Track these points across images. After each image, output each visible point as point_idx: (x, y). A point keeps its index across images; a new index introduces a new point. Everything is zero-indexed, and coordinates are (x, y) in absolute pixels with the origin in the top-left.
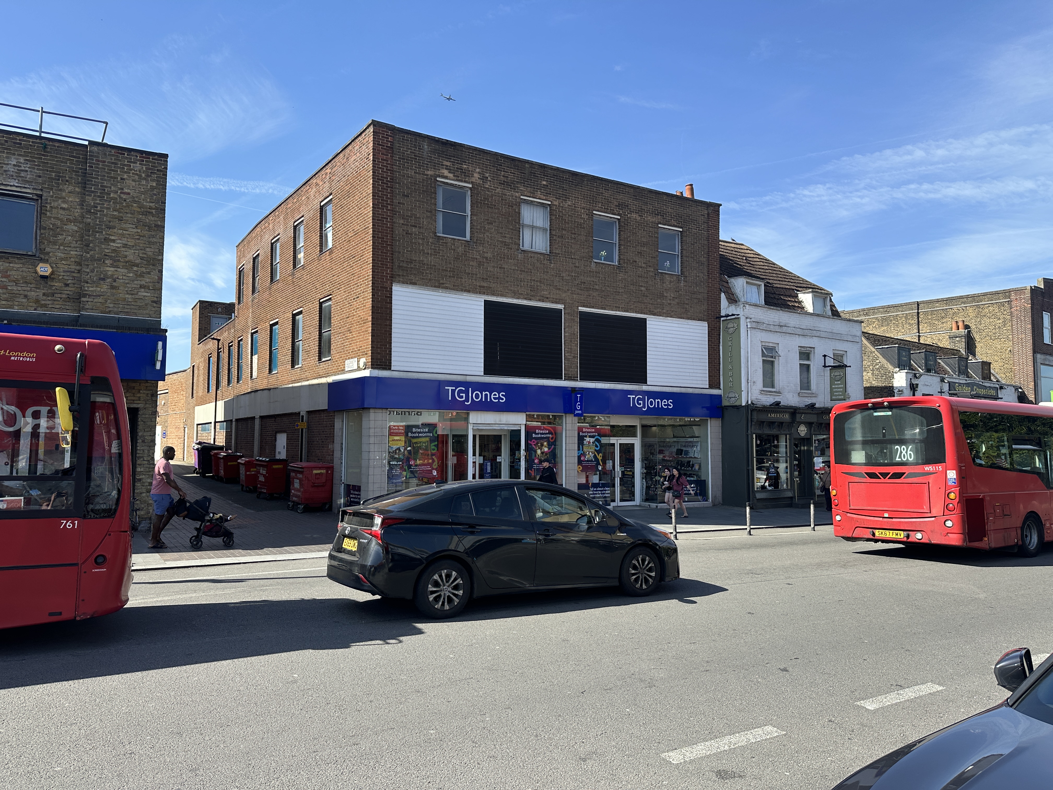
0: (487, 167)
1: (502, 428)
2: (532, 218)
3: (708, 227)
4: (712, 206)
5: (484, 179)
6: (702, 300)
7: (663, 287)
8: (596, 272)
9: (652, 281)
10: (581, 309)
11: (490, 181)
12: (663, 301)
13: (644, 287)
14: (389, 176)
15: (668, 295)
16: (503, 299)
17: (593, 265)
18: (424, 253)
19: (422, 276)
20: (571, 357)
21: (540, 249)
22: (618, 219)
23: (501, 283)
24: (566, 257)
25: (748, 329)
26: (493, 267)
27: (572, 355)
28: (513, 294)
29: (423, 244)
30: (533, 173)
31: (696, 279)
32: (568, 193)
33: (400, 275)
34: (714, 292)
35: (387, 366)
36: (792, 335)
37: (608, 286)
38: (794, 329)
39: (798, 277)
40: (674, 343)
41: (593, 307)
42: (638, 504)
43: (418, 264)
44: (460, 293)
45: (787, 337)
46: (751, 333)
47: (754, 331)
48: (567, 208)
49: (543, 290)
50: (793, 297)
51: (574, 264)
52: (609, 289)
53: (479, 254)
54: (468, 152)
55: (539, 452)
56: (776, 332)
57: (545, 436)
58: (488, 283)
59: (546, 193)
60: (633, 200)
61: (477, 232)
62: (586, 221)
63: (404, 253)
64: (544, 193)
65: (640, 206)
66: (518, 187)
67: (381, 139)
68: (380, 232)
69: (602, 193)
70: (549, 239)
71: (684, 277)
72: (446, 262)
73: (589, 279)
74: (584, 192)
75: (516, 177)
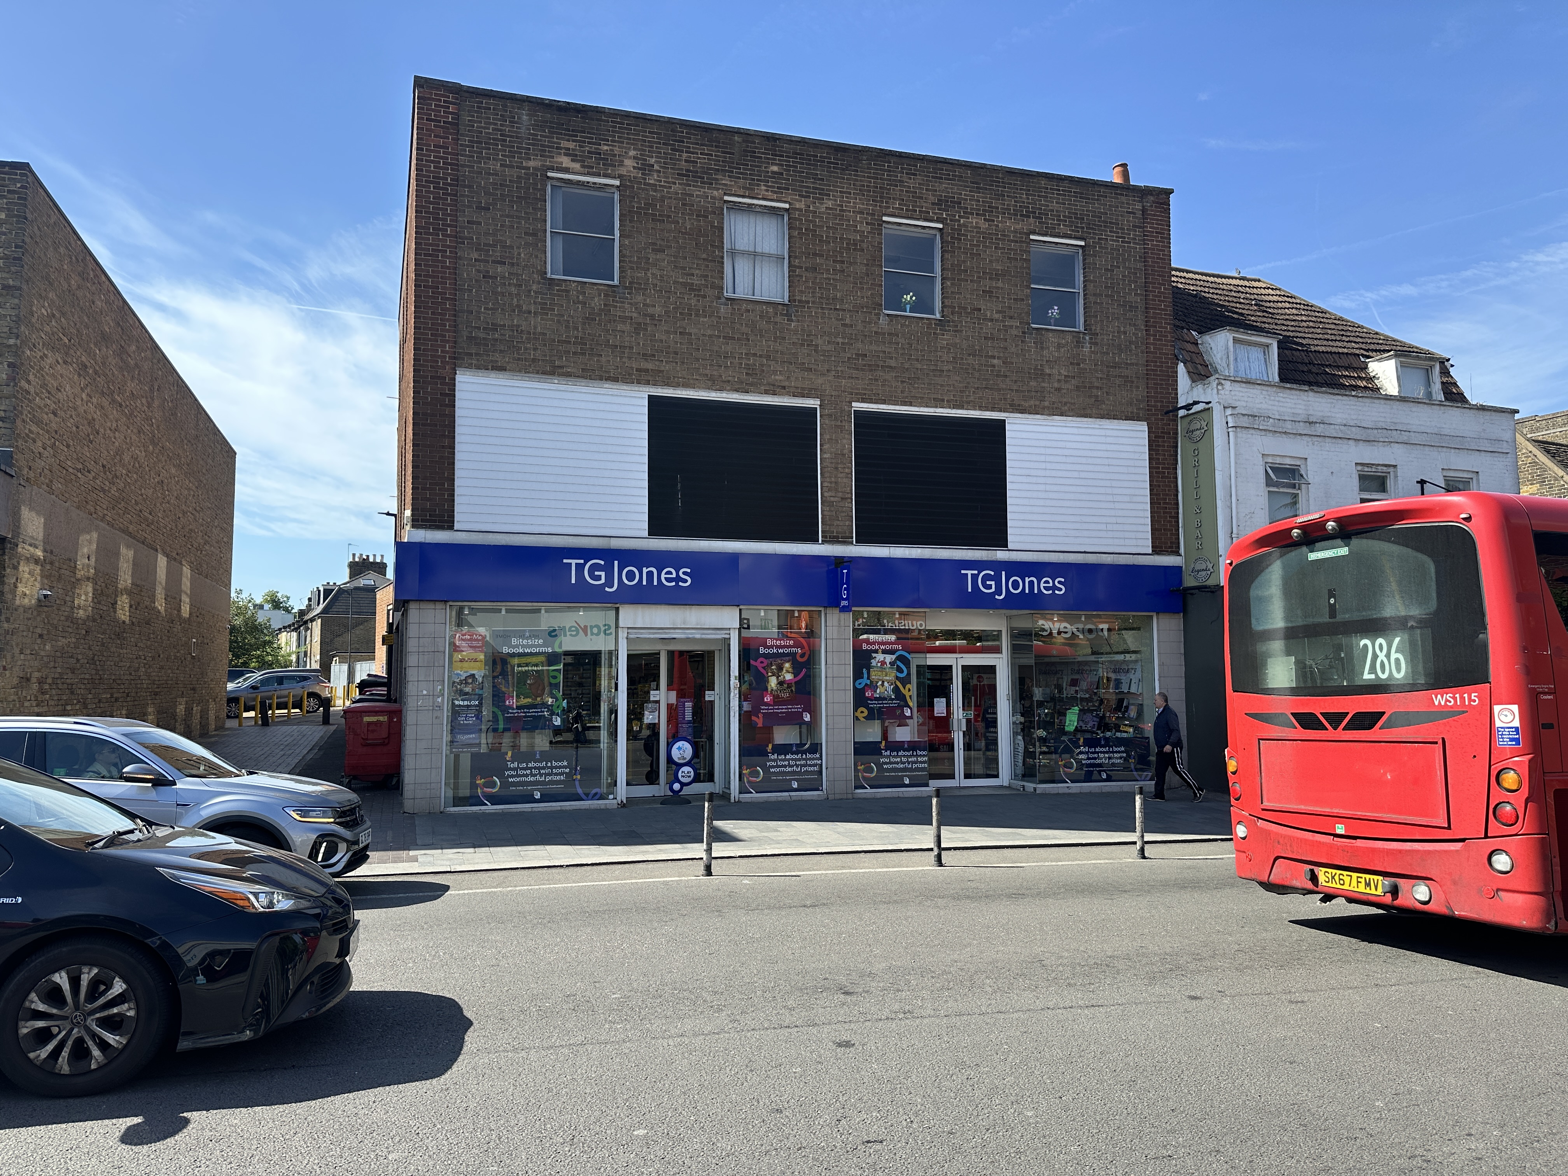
0: (652, 147)
1: (690, 636)
2: (752, 238)
3: (1144, 235)
4: (1152, 195)
5: (645, 168)
6: (1135, 380)
7: (1042, 356)
8: (890, 334)
9: (1017, 346)
10: (858, 406)
11: (660, 172)
12: (1043, 385)
13: (999, 358)
14: (449, 174)
15: (1055, 371)
16: (688, 393)
17: (883, 321)
18: (520, 311)
19: (518, 354)
20: (836, 499)
21: (771, 295)
22: (940, 229)
23: (683, 363)
24: (822, 308)
25: (1230, 430)
26: (667, 332)
27: (840, 495)
28: (710, 383)
29: (518, 295)
30: (750, 152)
31: (1120, 337)
32: (825, 185)
33: (471, 354)
34: (1161, 362)
35: (447, 522)
36: (1340, 441)
37: (917, 360)
38: (1342, 428)
39: (1377, 333)
40: (1069, 467)
41: (884, 402)
42: (1006, 784)
43: (508, 333)
44: (596, 383)
45: (1328, 444)
46: (1236, 437)
47: (1243, 435)
48: (823, 213)
49: (775, 372)
50: (1355, 369)
51: (842, 319)
52: (919, 366)
53: (636, 309)
54: (612, 122)
55: (773, 682)
56: (1300, 435)
57: (787, 651)
58: (657, 363)
59: (778, 188)
60: (970, 191)
61: (632, 268)
62: (867, 237)
63: (479, 312)
64: (774, 187)
65: (987, 202)
66: (717, 179)
67: (433, 110)
68: (430, 276)
69: (902, 181)
70: (786, 275)
71: (1090, 334)
72: (567, 327)
73: (874, 347)
74: (861, 181)
75: (714, 160)
